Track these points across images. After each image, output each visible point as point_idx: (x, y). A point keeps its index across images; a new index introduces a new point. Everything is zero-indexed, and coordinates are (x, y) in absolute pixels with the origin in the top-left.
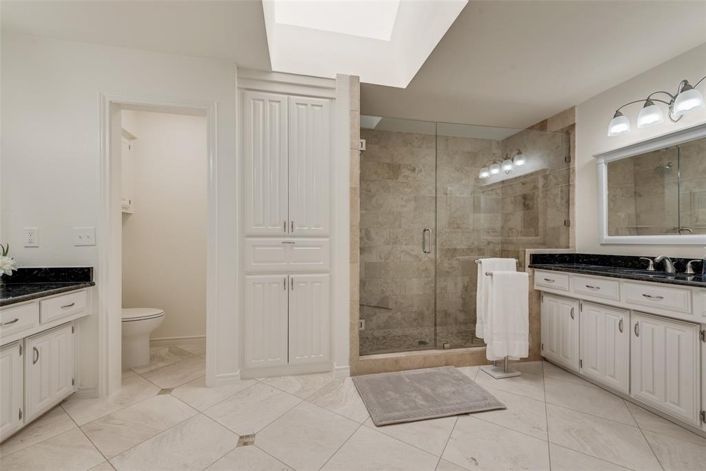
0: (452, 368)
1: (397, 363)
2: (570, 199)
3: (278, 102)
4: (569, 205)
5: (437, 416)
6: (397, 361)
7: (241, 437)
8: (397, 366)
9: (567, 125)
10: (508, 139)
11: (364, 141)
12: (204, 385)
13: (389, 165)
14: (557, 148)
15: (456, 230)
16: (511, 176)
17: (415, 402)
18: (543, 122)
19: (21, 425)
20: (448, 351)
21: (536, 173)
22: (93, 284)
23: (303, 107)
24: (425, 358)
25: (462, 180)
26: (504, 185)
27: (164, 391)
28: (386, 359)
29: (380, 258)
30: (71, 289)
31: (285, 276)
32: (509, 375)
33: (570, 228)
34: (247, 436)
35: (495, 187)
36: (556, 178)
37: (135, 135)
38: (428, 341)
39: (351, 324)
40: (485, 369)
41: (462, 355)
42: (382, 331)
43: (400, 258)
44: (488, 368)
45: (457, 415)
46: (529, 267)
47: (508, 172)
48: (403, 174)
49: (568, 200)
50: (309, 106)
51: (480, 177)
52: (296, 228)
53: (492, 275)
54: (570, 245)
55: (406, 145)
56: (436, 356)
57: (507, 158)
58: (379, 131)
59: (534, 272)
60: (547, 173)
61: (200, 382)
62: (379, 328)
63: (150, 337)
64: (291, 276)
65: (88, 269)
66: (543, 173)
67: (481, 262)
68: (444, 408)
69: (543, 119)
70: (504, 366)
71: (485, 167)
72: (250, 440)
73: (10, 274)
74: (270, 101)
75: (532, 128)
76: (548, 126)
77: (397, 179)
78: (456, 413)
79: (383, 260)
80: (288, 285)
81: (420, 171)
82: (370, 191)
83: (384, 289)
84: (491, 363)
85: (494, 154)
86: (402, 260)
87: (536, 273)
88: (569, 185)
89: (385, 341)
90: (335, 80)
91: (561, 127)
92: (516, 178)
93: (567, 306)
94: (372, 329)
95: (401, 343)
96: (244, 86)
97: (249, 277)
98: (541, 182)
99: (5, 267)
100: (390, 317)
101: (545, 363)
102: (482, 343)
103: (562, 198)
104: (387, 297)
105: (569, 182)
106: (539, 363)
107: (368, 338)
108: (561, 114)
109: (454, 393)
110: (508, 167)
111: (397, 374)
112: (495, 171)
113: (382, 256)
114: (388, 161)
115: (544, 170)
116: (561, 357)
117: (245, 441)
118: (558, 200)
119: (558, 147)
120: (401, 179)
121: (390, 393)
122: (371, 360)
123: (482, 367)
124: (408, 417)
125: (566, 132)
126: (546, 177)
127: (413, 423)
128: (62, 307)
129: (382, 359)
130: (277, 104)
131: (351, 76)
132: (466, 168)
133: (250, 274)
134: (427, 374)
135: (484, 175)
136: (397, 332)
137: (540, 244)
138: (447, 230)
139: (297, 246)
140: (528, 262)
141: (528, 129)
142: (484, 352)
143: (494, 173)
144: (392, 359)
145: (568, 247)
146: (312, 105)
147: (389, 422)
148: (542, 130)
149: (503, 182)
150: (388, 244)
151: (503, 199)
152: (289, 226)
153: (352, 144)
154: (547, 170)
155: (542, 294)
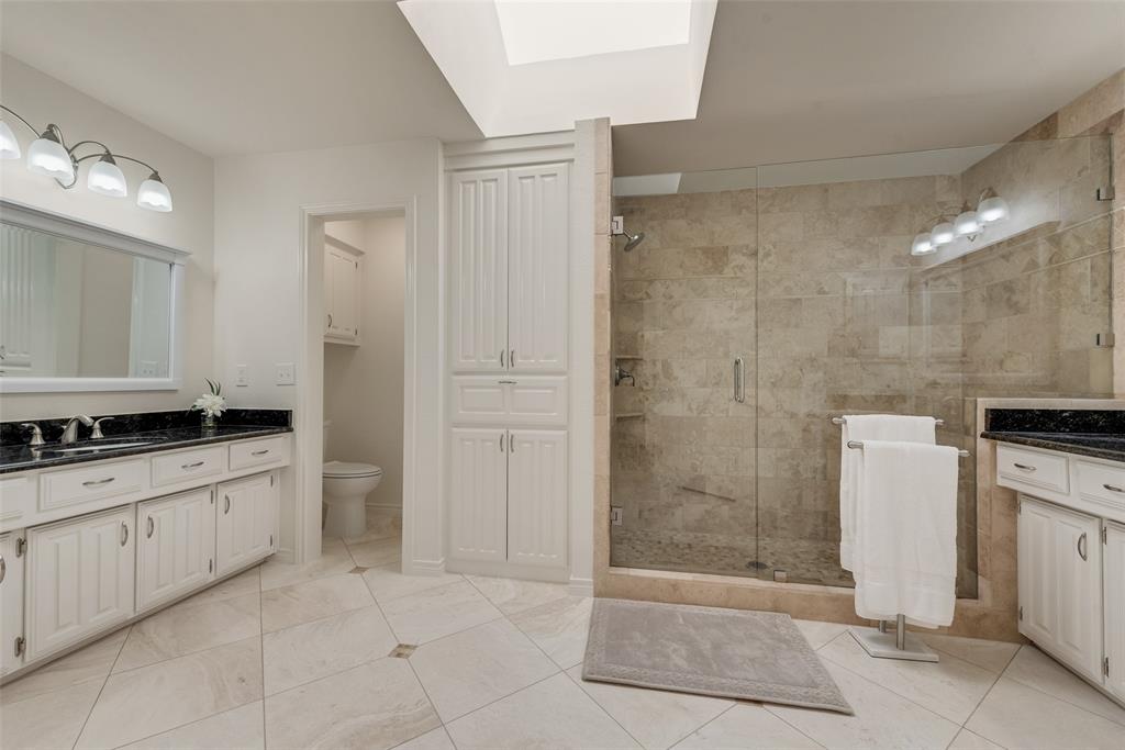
0: (780, 618)
1: (675, 590)
2: (1115, 285)
3: (493, 180)
4: (1111, 298)
5: (695, 690)
6: (675, 586)
7: (400, 646)
8: (675, 595)
9: (1105, 116)
10: (973, 168)
11: (620, 219)
12: (400, 572)
13: (706, 251)
14: (1079, 173)
15: (848, 360)
16: (980, 244)
17: (668, 657)
18: (1047, 120)
19: (211, 578)
20: (783, 585)
21: (1033, 232)
22: (291, 430)
23: (529, 181)
24: (730, 590)
25: (860, 262)
26: (965, 265)
27: (359, 570)
28: (655, 580)
29: (690, 409)
30: (263, 434)
31: (503, 431)
32: (906, 654)
33: (1115, 351)
34: (407, 646)
35: (944, 272)
36: (1077, 238)
37: (362, 249)
38: (769, 564)
39: (596, 512)
40: (854, 633)
41: (810, 597)
42: (692, 535)
43: (727, 410)
44: (862, 633)
45: (737, 699)
46: (983, 436)
47: (971, 238)
48: (734, 264)
49: (1110, 287)
50: (538, 178)
51: (913, 254)
52: (518, 361)
53: (861, 447)
54: (1116, 391)
55: (740, 213)
56: (753, 591)
57: (968, 208)
58: (687, 195)
59: (994, 448)
60: (1059, 231)
61: (395, 566)
62: (687, 528)
63: (366, 501)
64: (511, 432)
65: (287, 411)
66: (1050, 233)
67: (845, 422)
68: (715, 680)
69: (1051, 113)
70: (897, 635)
71: (925, 231)
72: (407, 651)
73: (219, 414)
74: (484, 181)
75: (1022, 138)
76: (1060, 129)
77: (721, 273)
78: (735, 695)
79: (695, 413)
80: (506, 443)
81: (767, 255)
82: (671, 297)
83: (698, 463)
84: (868, 623)
85: (941, 204)
86: (730, 414)
87: (999, 450)
88: (1111, 253)
89: (687, 551)
90: (573, 131)
91: (1090, 124)
92: (991, 248)
93: (1071, 529)
94: (675, 529)
95: (715, 559)
96: (452, 167)
97: (455, 430)
98: (1043, 252)
99: (214, 408)
100: (706, 511)
101: (1025, 650)
102: (847, 578)
103: (1095, 285)
104: (702, 477)
105: (1110, 245)
106: (1011, 647)
107: (660, 543)
108: (1089, 93)
109: (752, 660)
110: (968, 228)
111: (669, 607)
112: (944, 238)
113: (694, 407)
114: (704, 243)
115: (1051, 226)
116: (1060, 642)
117: (401, 651)
118: (1086, 289)
119: (1086, 168)
120: (728, 272)
121: (638, 635)
122: (629, 576)
123: (850, 627)
124: (641, 679)
125: (1102, 134)
126: (1055, 240)
127: (643, 691)
128: (253, 454)
129: (649, 578)
130: (493, 184)
131: (596, 120)
132: (871, 239)
133: (457, 425)
134: (723, 617)
135: (924, 248)
136: (718, 541)
137: (1043, 388)
138: (826, 360)
139: (518, 388)
140: (981, 427)
141: (1015, 140)
142: (851, 600)
143: (942, 243)
144: (668, 581)
145: (1111, 396)
146: (543, 176)
147: (603, 678)
148: (1048, 137)
149: (964, 258)
150: (704, 385)
151: (965, 293)
152: (508, 359)
153: (597, 226)
154: (1059, 223)
155: (1020, 498)
